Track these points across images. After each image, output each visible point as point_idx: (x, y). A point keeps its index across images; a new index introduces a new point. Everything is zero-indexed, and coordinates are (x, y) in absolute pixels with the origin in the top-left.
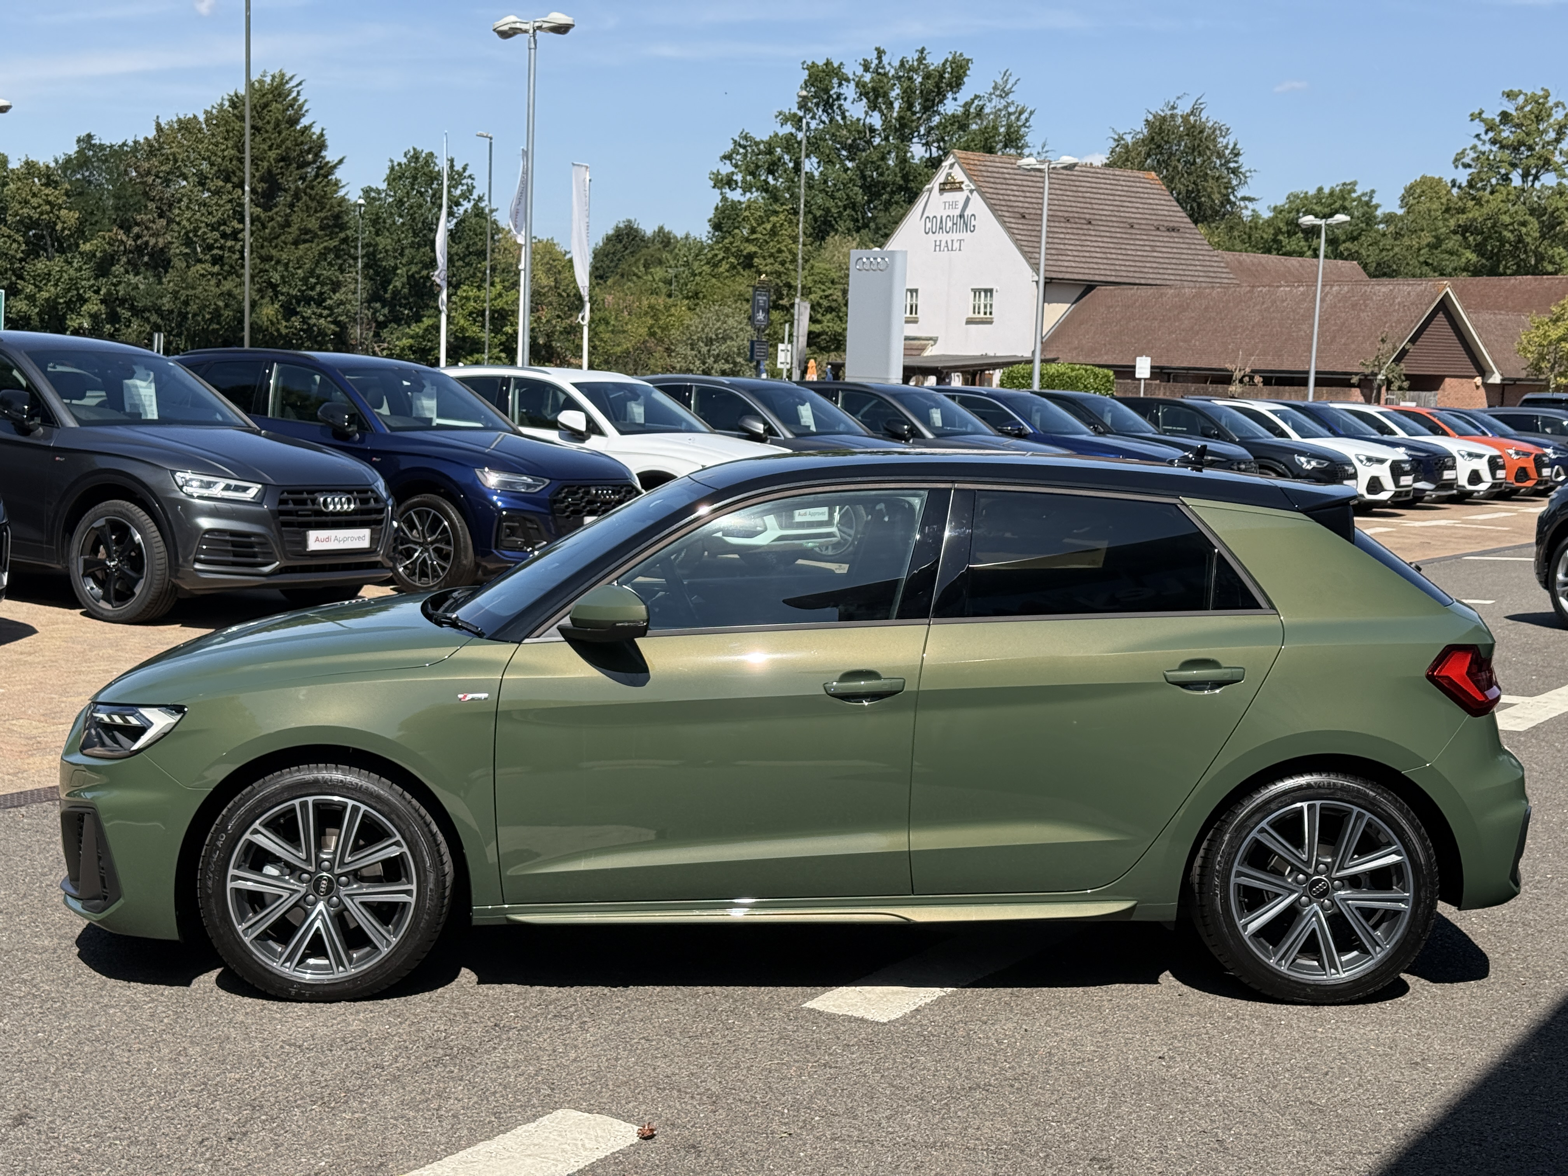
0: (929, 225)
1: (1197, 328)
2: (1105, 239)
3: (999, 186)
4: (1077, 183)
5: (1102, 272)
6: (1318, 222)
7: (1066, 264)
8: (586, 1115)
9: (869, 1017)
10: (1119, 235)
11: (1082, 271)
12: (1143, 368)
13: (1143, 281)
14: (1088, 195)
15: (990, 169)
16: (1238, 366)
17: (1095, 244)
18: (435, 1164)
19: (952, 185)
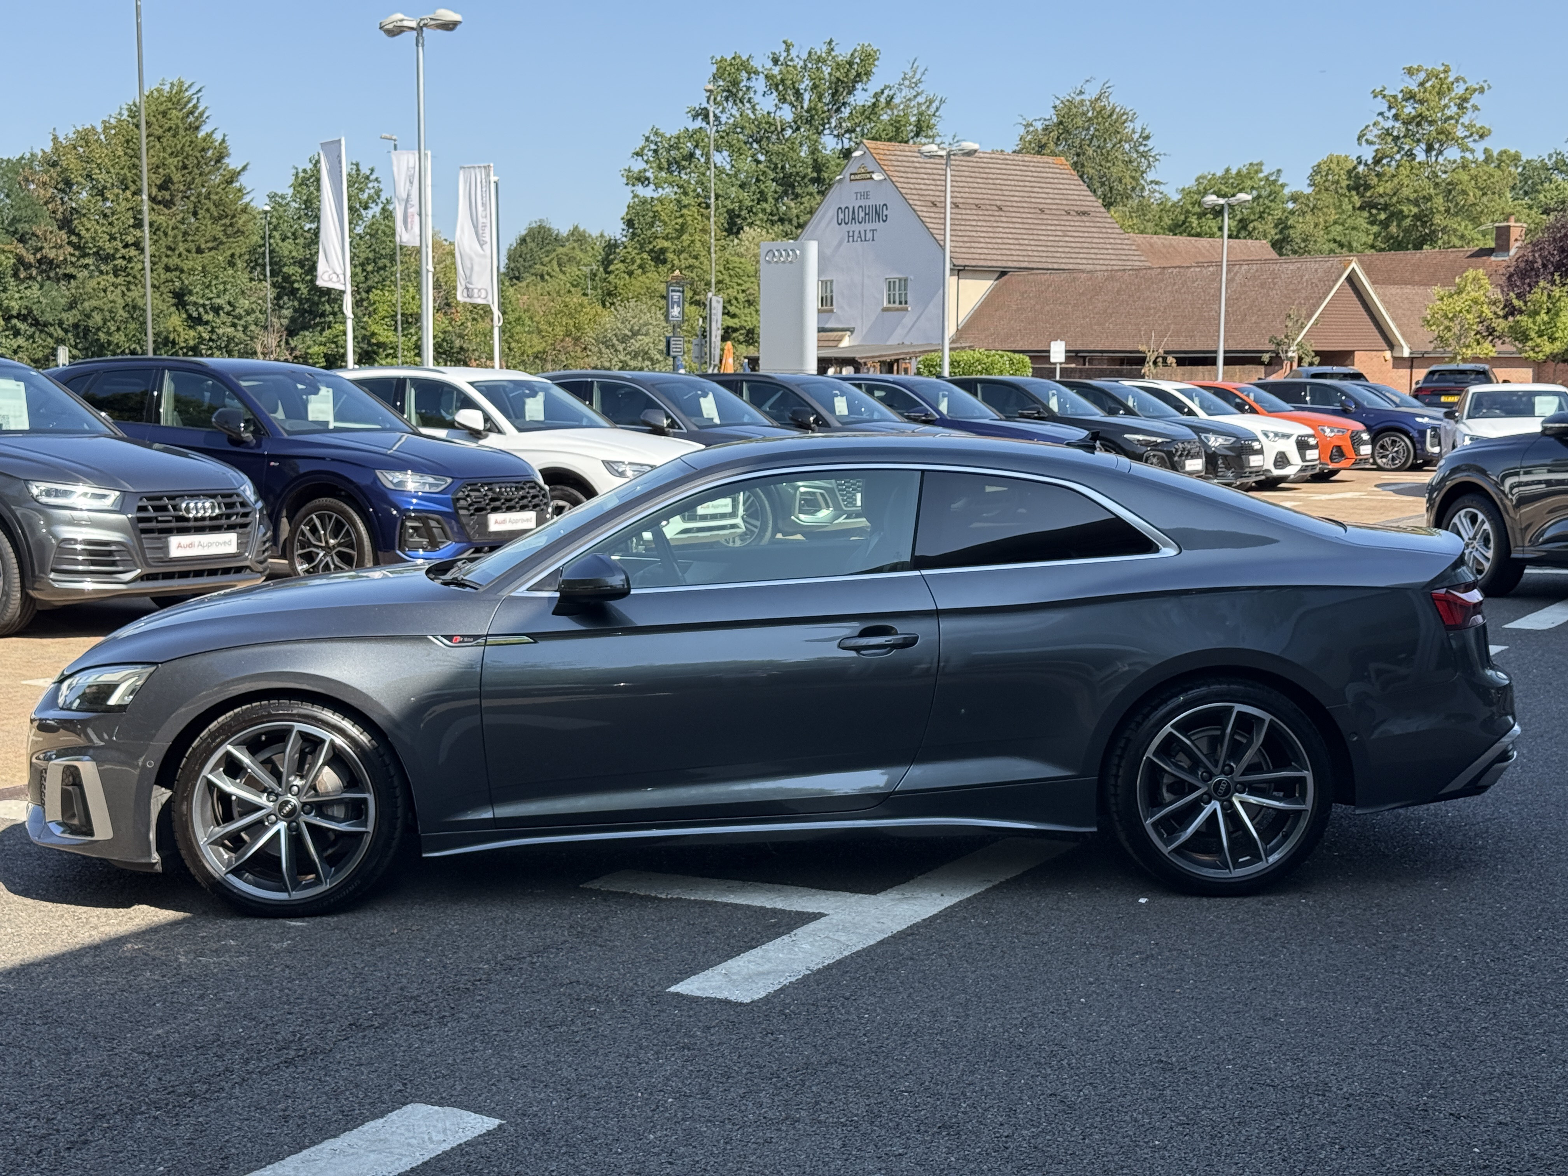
0: (841, 216)
1: (1109, 311)
2: (1017, 226)
3: (909, 175)
4: (987, 170)
5: (1015, 258)
6: (1222, 201)
7: (979, 251)
8: (436, 1108)
9: (733, 998)
10: (1030, 221)
11: (996, 257)
12: (1058, 353)
13: (1056, 266)
14: (998, 182)
15: (900, 158)
16: (1150, 348)
17: (1007, 230)
18: (276, 1165)
19: (863, 175)
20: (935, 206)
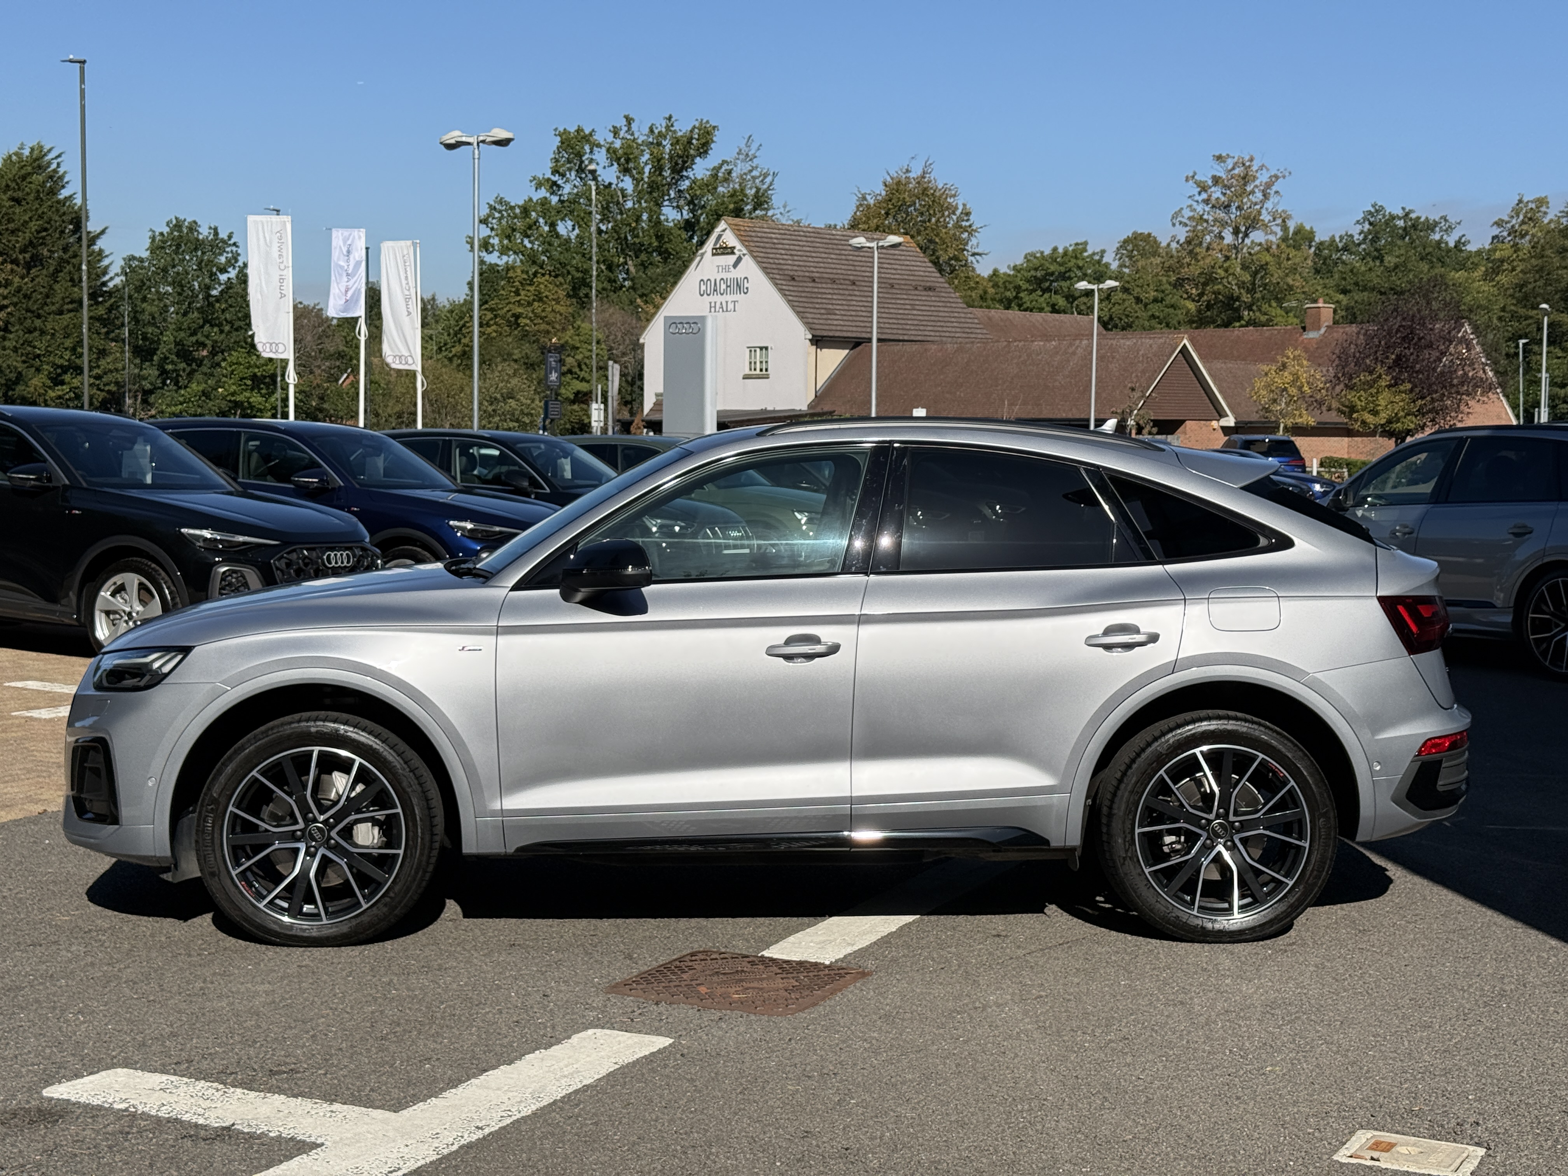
3: (770, 251)
4: (840, 247)
6: (1091, 287)
10: (881, 295)
13: (906, 338)
14: (850, 258)
15: (760, 234)
16: (1004, 415)
17: (860, 304)
19: (724, 250)
20: (793, 279)
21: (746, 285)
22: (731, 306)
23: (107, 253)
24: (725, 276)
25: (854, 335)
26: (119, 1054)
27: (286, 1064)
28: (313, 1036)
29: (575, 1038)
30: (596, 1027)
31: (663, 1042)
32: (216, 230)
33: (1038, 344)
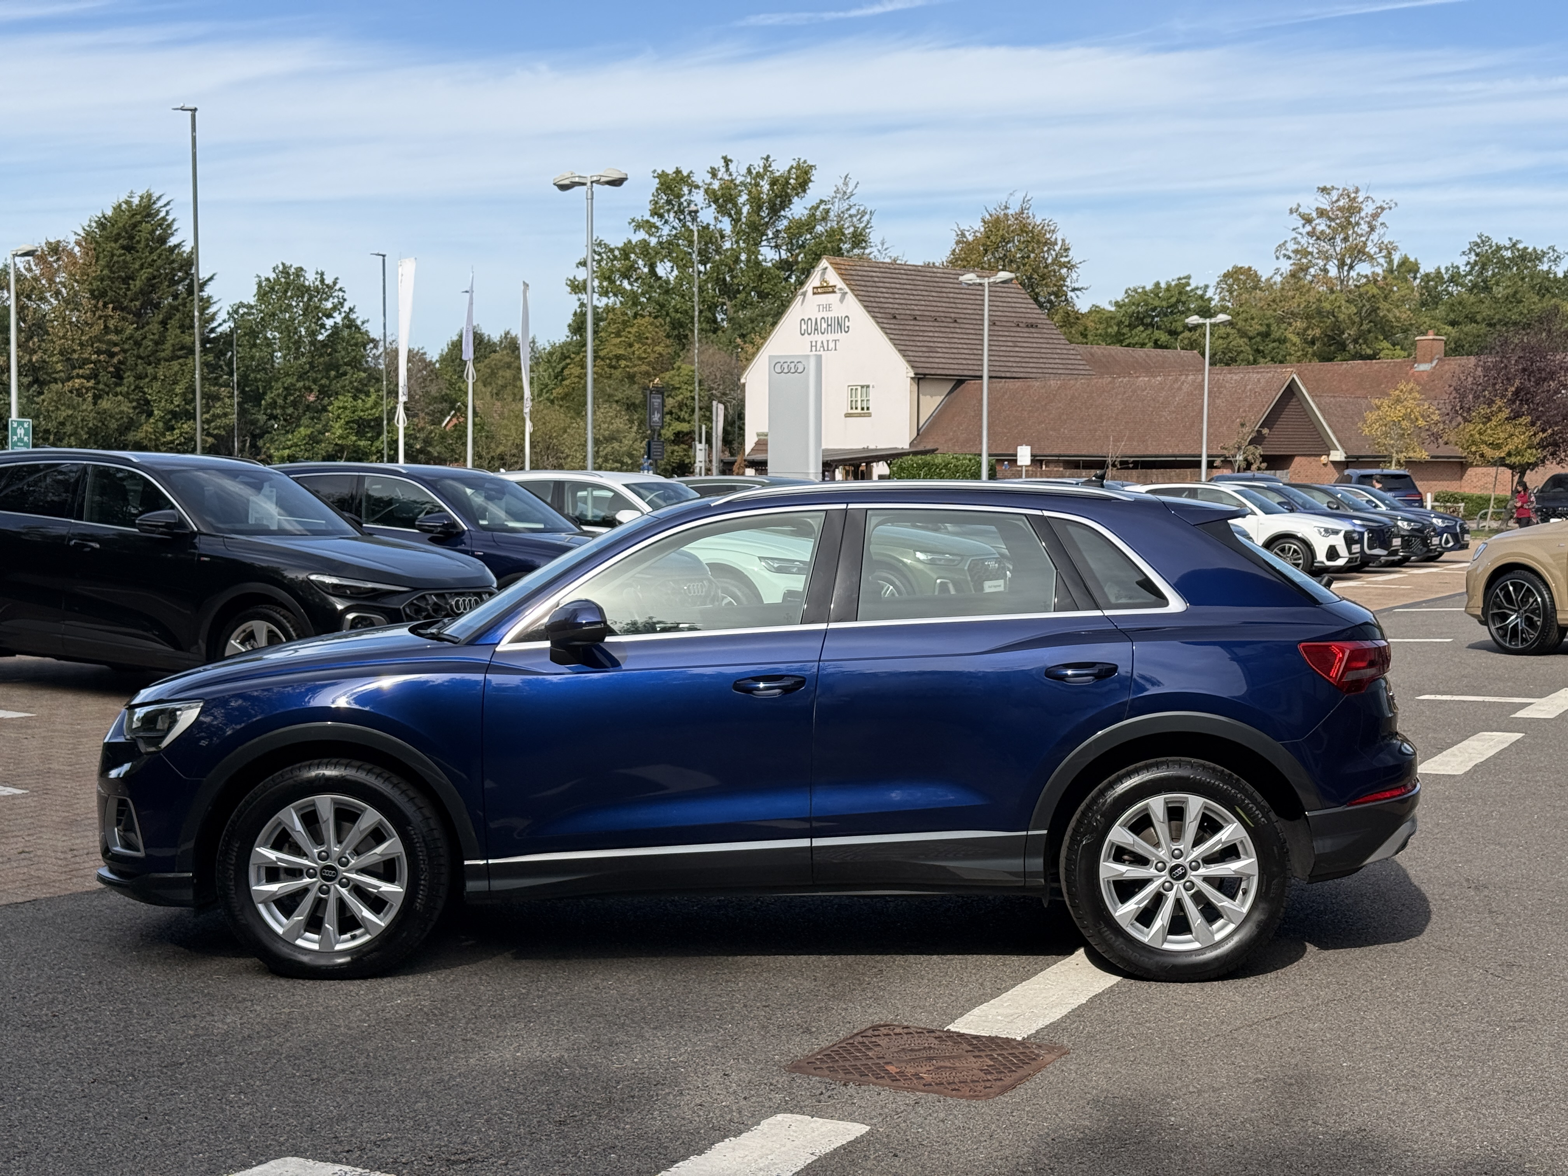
1: (1064, 417)
2: (971, 337)
3: (870, 289)
4: (941, 285)
5: (970, 367)
6: (1203, 321)
11: (952, 366)
12: (1024, 456)
13: (1008, 375)
14: (951, 295)
15: (860, 273)
16: (1109, 452)
17: (962, 341)
19: (826, 289)
20: (895, 318)
21: (847, 324)
22: (832, 345)
23: (215, 299)
24: (825, 315)
25: (956, 373)
26: (287, 1140)
27: (463, 1152)
28: (487, 1121)
29: (765, 1123)
30: (785, 1111)
31: (858, 1129)
32: (322, 274)
33: (1143, 380)
